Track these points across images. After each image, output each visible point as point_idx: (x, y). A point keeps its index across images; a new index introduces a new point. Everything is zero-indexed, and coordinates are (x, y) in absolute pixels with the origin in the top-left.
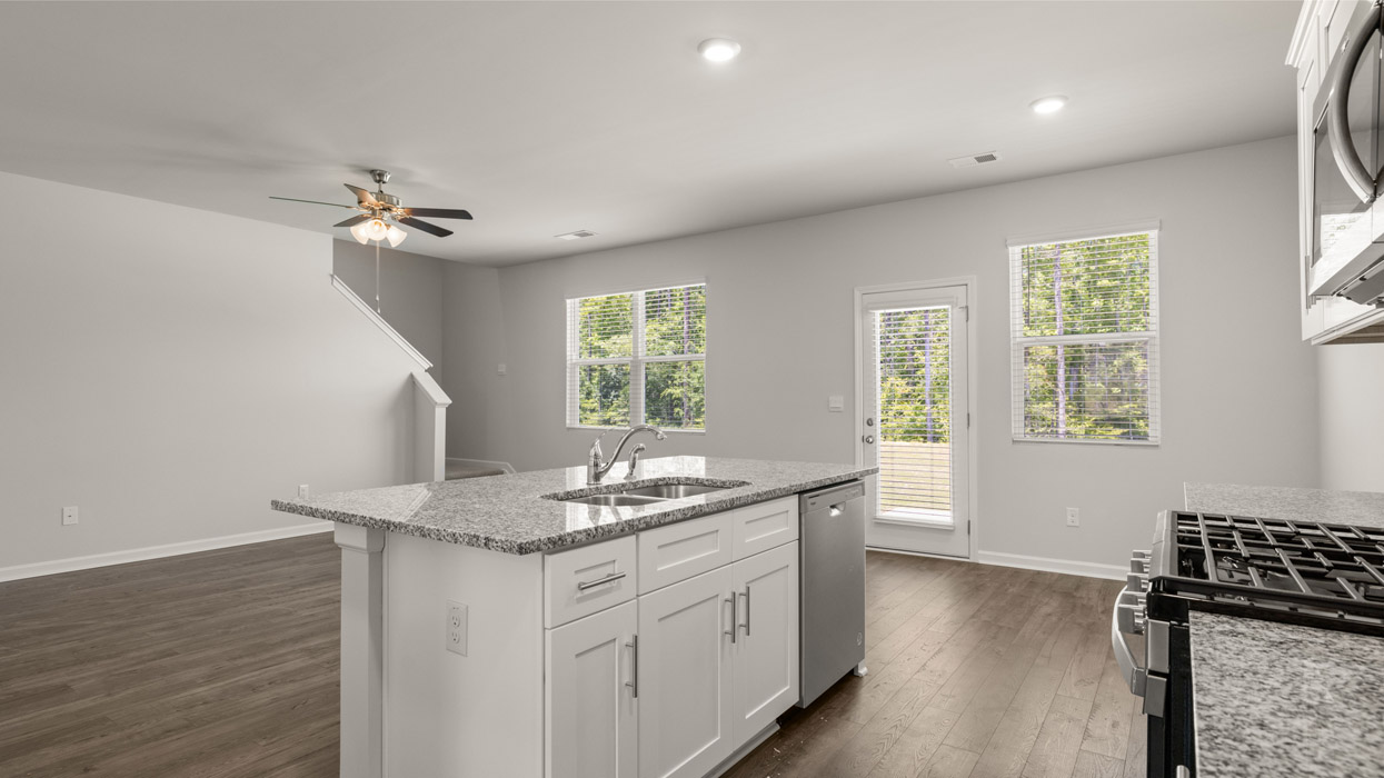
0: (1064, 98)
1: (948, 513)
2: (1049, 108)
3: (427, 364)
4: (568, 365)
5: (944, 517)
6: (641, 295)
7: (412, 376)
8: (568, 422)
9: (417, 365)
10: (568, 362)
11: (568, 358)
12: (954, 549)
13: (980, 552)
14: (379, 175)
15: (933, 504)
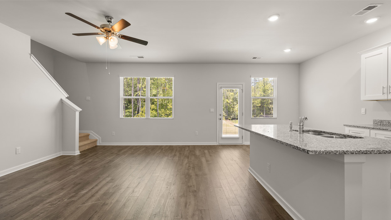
0: (291, 49)
1: (238, 135)
2: (288, 51)
3: (67, 95)
4: (120, 98)
5: (237, 136)
6: (149, 78)
7: (61, 99)
8: (120, 116)
9: (64, 95)
10: (120, 97)
11: (120, 96)
12: (239, 142)
13: (245, 142)
14: (110, 18)
15: (235, 133)
